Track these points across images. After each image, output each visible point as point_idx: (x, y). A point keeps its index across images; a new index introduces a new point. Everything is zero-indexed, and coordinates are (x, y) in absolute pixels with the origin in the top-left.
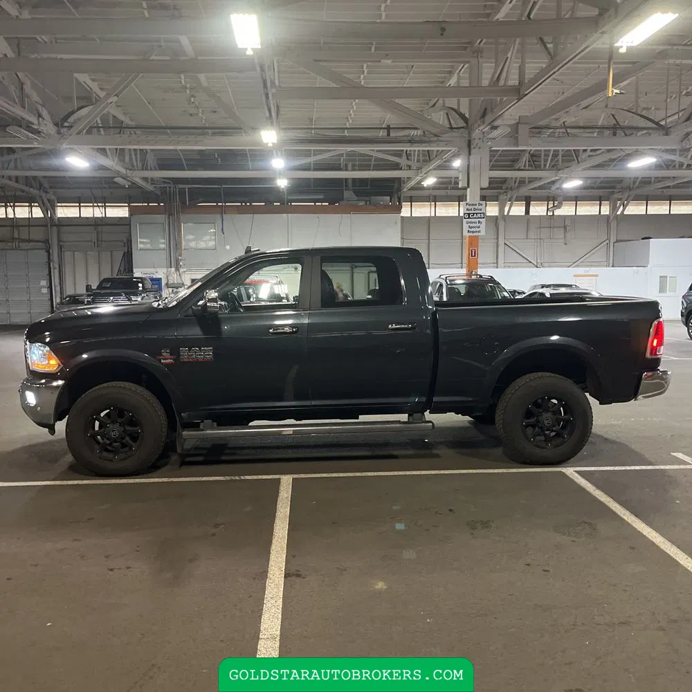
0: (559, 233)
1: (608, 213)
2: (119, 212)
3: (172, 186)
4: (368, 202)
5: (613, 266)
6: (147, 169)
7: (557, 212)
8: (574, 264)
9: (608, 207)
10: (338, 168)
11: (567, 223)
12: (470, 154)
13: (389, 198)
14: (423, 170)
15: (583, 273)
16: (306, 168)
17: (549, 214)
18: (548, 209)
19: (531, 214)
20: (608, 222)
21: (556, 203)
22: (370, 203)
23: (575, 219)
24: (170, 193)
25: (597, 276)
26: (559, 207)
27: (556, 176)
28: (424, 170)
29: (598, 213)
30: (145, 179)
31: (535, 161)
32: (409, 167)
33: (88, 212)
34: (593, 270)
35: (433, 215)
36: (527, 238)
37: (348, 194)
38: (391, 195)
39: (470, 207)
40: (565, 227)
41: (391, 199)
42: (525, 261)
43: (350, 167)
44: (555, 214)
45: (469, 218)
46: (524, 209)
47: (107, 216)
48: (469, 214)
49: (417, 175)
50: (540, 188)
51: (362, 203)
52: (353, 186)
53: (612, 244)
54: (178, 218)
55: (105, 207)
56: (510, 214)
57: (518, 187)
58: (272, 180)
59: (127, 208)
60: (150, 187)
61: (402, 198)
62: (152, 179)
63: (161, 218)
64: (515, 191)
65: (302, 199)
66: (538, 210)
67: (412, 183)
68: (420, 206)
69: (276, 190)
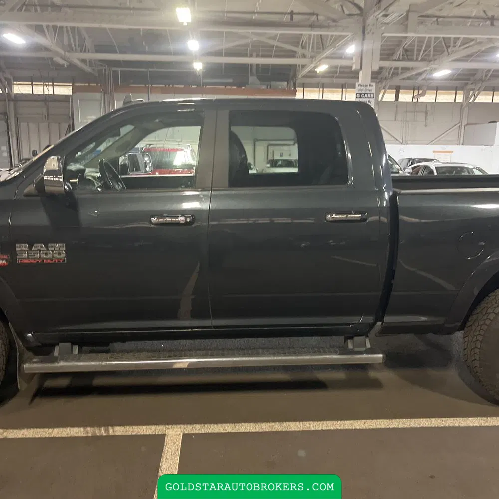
0: (421, 117)
1: (461, 101)
2: (65, 90)
3: (107, 68)
4: (269, 87)
5: (463, 144)
6: (85, 52)
7: (421, 99)
8: (431, 142)
9: (462, 96)
10: (245, 55)
11: (429, 108)
12: (364, 39)
13: (286, 83)
14: (317, 58)
15: (440, 150)
16: (218, 54)
17: (414, 101)
18: (413, 97)
19: (400, 100)
20: (461, 108)
21: (420, 92)
22: (271, 88)
23: (435, 104)
24: (105, 74)
25: (452, 152)
26: (423, 95)
27: (427, 66)
28: (319, 58)
29: (453, 101)
30: (84, 61)
31: (408, 55)
32: (304, 56)
33: (39, 90)
34: (449, 148)
35: (321, 98)
36: (395, 120)
37: (253, 79)
38: (288, 81)
39: (362, 88)
40: (426, 113)
41: (288, 84)
42: (393, 139)
43: (255, 54)
44: (419, 101)
45: (360, 97)
46: (394, 95)
47: (55, 94)
48: (361, 94)
49: (312, 63)
50: (409, 78)
51: (264, 87)
52: (257, 73)
53: (463, 127)
54: (112, 96)
55: (53, 86)
56: (383, 100)
57: (392, 77)
58: (189, 63)
59: (71, 88)
60: (88, 69)
61: (297, 84)
62: (90, 62)
63: (98, 96)
64: (388, 81)
65: (215, 82)
66: (406, 97)
67: (307, 70)
68: (311, 92)
69: (193, 74)
